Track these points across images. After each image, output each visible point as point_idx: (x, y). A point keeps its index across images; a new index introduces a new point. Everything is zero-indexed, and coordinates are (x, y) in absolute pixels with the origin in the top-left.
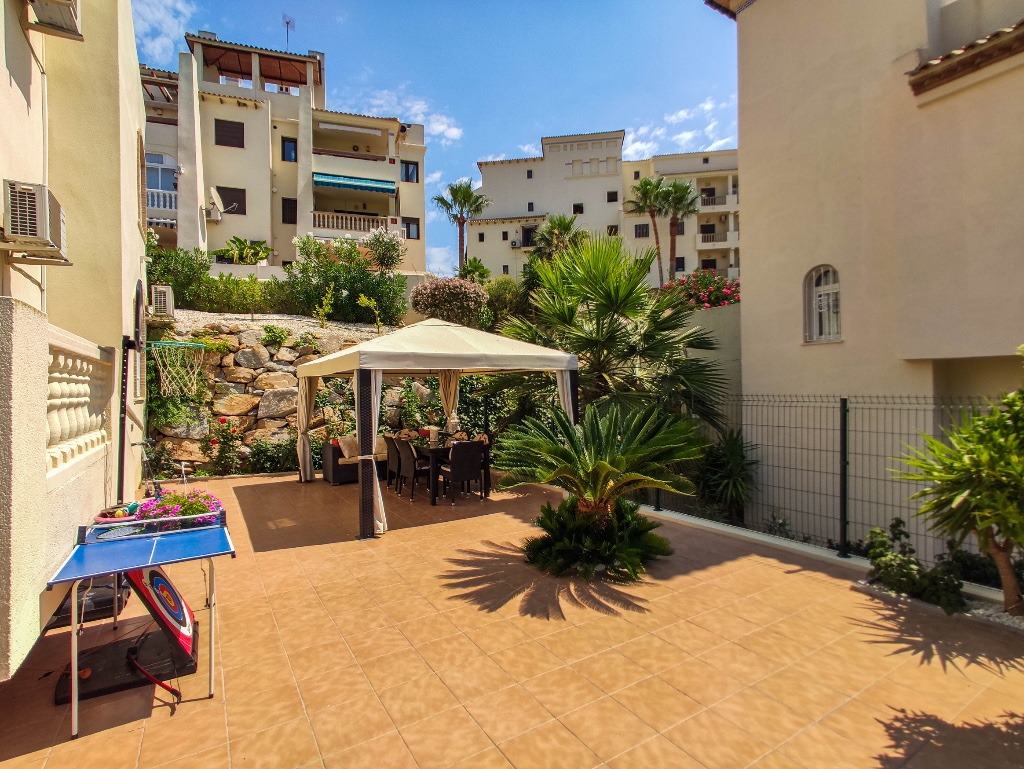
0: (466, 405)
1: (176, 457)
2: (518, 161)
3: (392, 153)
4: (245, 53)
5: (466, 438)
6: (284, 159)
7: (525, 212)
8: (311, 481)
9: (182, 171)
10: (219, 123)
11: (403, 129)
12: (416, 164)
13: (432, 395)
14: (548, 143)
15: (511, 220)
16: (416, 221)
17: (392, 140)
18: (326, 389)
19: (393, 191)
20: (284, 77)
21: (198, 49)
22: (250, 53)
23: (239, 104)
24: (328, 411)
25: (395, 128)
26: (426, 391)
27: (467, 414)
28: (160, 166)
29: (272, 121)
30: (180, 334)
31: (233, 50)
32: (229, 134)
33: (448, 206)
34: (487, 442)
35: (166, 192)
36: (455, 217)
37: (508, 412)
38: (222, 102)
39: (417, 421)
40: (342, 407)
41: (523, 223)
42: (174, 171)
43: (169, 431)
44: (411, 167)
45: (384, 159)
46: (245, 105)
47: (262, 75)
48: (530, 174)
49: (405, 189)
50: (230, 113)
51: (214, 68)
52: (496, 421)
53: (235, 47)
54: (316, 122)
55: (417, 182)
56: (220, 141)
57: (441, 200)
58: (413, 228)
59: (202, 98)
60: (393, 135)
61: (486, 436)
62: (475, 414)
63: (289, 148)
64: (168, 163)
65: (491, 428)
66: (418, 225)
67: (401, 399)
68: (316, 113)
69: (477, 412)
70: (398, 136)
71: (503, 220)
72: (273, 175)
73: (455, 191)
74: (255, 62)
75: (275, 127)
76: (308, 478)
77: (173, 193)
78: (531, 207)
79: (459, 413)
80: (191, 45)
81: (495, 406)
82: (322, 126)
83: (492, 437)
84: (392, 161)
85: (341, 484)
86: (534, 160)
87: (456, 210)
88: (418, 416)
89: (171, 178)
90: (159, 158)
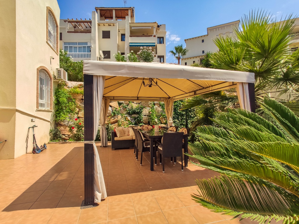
0: (177, 115)
1: (63, 133)
2: (199, 37)
3: (155, 34)
4: (110, 10)
5: (175, 130)
6: (122, 41)
7: (201, 54)
8: (106, 146)
9: (92, 46)
10: (103, 32)
11: (158, 26)
12: (163, 38)
13: (163, 111)
14: (210, 29)
15: (196, 57)
16: (163, 57)
17: (155, 30)
18: (119, 108)
19: (155, 46)
20: (123, 17)
21: (99, 11)
22: (112, 10)
23: (109, 25)
24: (120, 117)
25: (156, 26)
26: (160, 109)
27: (178, 119)
28: (86, 46)
29: (118, 29)
30: (69, 87)
31: (108, 10)
32: (106, 35)
33: (174, 54)
34: (186, 133)
35: (88, 53)
36: (177, 57)
37: (197, 119)
38: (104, 25)
39: (155, 122)
40: (126, 115)
41: (201, 57)
42: (90, 47)
43: (62, 123)
44: (161, 39)
45: (152, 36)
46: (110, 25)
47: (116, 17)
48: (203, 41)
49: (159, 46)
50: (106, 28)
51: (104, 17)
52: (191, 122)
53: (109, 9)
54: (131, 27)
55: (163, 43)
56: (104, 37)
57: (172, 52)
58: (162, 59)
59: (99, 25)
60: (155, 28)
61: (186, 129)
62: (181, 119)
63: (123, 37)
64: (89, 45)
65: (189, 126)
66: (164, 58)
67: (149, 112)
68: (131, 24)
69: (183, 119)
70: (157, 29)
71: (193, 58)
72: (118, 46)
73: (177, 49)
74: (114, 12)
75: (119, 31)
76: (104, 145)
77: (90, 53)
78: (203, 52)
79: (174, 118)
80: (97, 10)
81: (191, 117)
82: (133, 28)
83: (189, 130)
84: (155, 36)
85: (116, 149)
86: (204, 36)
87: (177, 55)
88: (156, 120)
89: (89, 49)
90: (86, 43)
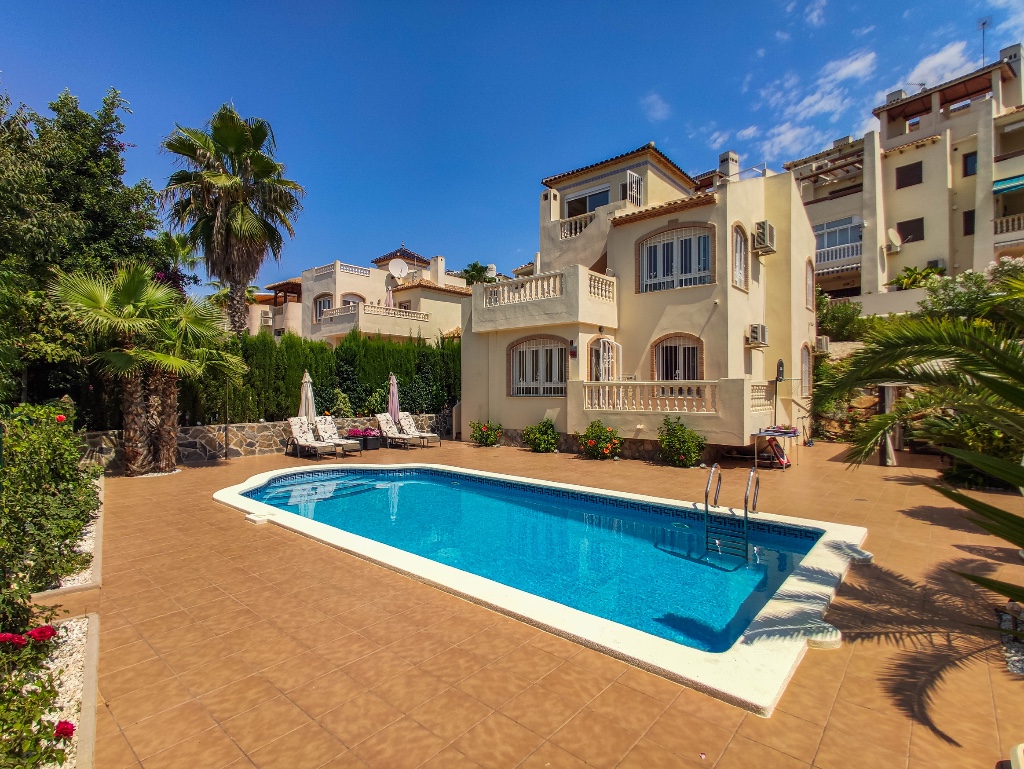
4: (925, 97)
6: (965, 175)
9: (865, 224)
10: (900, 171)
21: (883, 115)
22: (930, 95)
23: (918, 147)
28: (849, 226)
29: (952, 146)
30: (832, 360)
32: (909, 176)
35: (854, 244)
38: (902, 153)
42: (860, 226)
43: (824, 415)
46: (923, 145)
47: (944, 103)
50: (909, 158)
54: (999, 128)
56: (900, 185)
59: (885, 158)
63: (969, 164)
64: (855, 222)
68: (999, 121)
72: (953, 194)
74: (935, 98)
75: (956, 149)
77: (858, 244)
80: (877, 115)
82: (1008, 129)
89: (858, 233)
90: (849, 220)
